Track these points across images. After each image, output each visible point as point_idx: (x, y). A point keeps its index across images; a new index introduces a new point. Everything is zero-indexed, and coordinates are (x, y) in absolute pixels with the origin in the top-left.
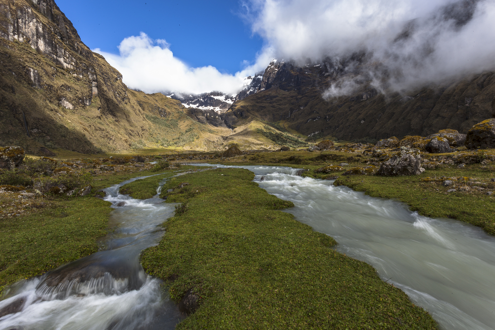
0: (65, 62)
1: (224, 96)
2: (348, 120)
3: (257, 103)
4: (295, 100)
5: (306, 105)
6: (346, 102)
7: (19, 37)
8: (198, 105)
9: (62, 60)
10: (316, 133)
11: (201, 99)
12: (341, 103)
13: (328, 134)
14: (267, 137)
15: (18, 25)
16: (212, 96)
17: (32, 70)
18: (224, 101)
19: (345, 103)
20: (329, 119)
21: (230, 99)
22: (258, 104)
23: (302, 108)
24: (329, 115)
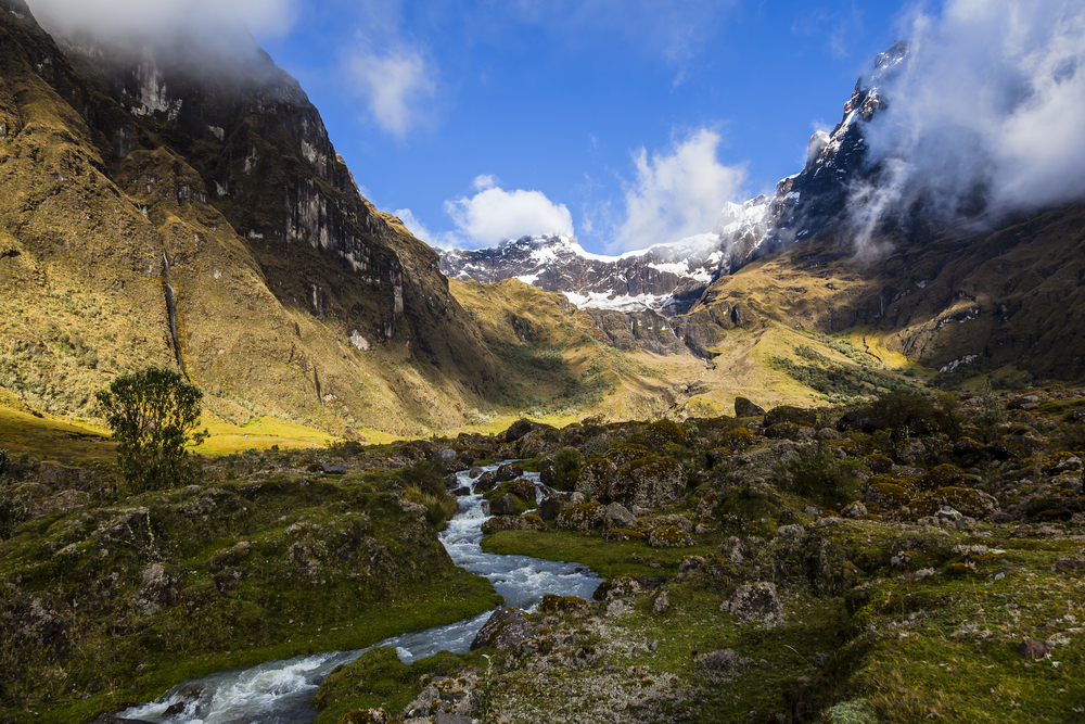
0: (356, 259)
1: (686, 261)
2: (1069, 315)
3: (781, 278)
4: (900, 262)
5: (934, 275)
6: (1070, 258)
7: (297, 233)
8: (610, 292)
9: (350, 257)
10: (969, 359)
11: (621, 276)
12: (1051, 263)
13: (1007, 361)
14: (800, 379)
15: (297, 213)
16: (651, 265)
17: (315, 288)
18: (687, 276)
19: (1064, 261)
20: (1010, 314)
21: (702, 269)
22: (781, 284)
23: (922, 285)
24: (1008, 303)
